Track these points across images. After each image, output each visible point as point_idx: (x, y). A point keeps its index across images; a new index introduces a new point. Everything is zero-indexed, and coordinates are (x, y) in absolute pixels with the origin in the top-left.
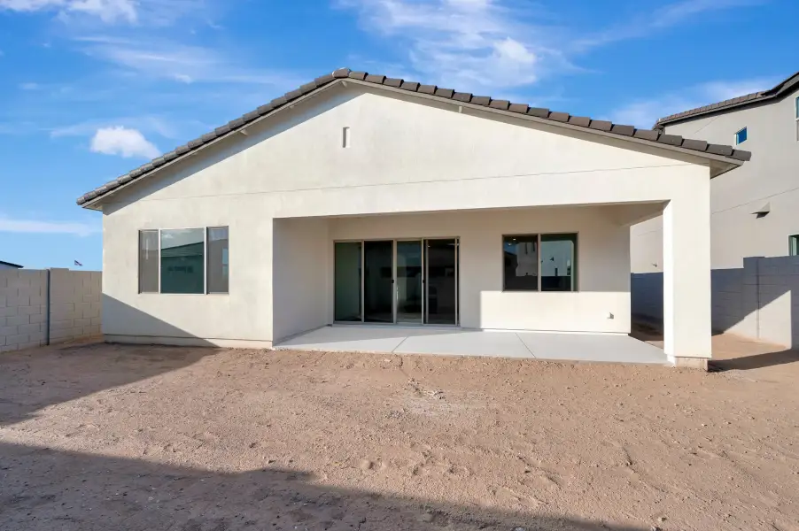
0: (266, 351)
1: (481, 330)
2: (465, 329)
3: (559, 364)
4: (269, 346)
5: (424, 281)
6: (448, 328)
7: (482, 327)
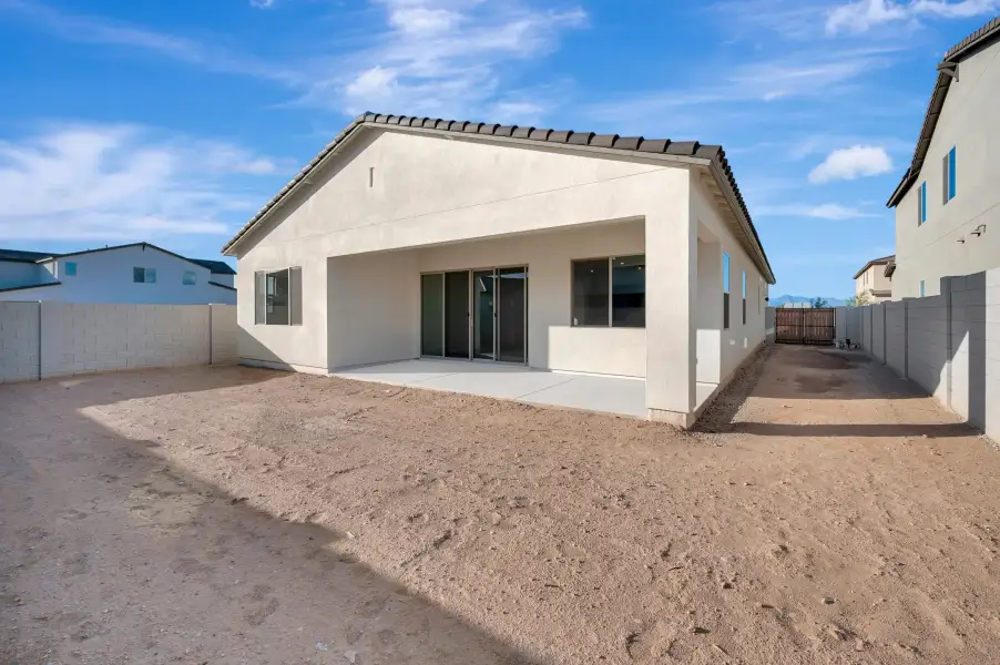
0: (324, 376)
1: (550, 371)
2: (534, 369)
3: (529, 407)
4: (325, 372)
5: (496, 315)
6: (516, 366)
7: (551, 367)
